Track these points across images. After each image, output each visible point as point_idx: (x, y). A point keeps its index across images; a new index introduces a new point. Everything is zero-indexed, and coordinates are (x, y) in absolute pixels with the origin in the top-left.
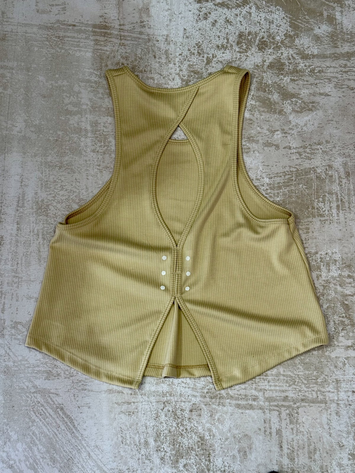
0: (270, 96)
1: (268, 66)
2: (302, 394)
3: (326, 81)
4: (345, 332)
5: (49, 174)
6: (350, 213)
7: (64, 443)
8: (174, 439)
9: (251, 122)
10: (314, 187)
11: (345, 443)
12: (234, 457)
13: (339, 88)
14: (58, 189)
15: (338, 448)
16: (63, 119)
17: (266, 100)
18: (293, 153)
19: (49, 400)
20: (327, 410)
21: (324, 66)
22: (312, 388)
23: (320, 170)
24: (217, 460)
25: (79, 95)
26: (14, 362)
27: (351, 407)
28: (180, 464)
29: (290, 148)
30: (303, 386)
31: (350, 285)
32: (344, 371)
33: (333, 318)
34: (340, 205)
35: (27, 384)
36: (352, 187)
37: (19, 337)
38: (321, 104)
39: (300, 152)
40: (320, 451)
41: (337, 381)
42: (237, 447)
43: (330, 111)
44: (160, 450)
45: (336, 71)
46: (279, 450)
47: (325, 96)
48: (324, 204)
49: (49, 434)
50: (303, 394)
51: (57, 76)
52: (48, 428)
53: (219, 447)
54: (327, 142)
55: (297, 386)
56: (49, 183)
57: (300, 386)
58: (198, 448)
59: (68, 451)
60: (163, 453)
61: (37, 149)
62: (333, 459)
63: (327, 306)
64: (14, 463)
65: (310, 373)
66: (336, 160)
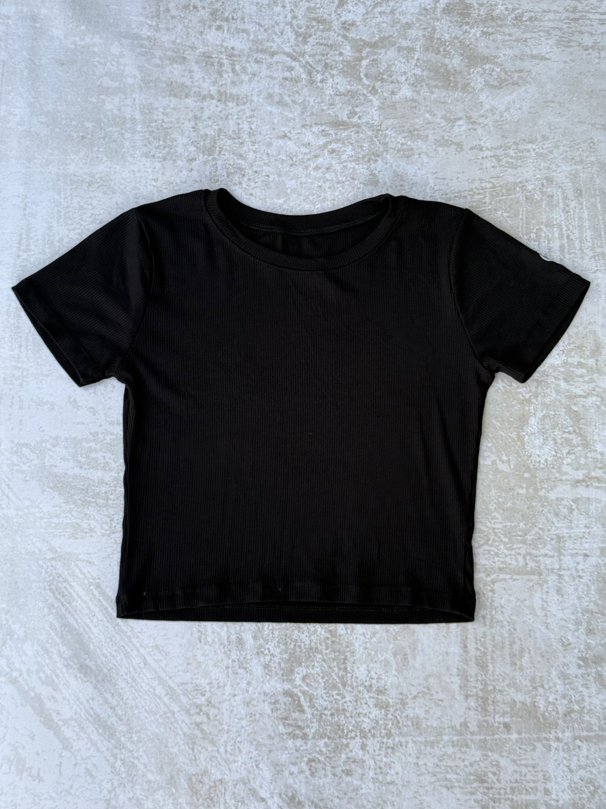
0: (447, 61)
1: (444, 10)
2: (499, 559)
3: (542, 34)
4: (573, 457)
5: (71, 194)
6: (582, 258)
7: (103, 641)
8: (286, 635)
9: (414, 105)
10: (522, 214)
11: (572, 640)
12: (387, 663)
13: (565, 46)
14: (86, 221)
15: (560, 647)
16: (95, 101)
17: (441, 67)
18: (486, 157)
19: (77, 571)
20: (542, 586)
21: (539, 10)
22: (517, 550)
23: (533, 186)
24: (358, 668)
25: (120, 60)
26: (17, 510)
27: (582, 580)
28: (296, 675)
29: (481, 149)
30: (502, 547)
31: (581, 380)
32: (571, 521)
33: (552, 435)
34: (566, 245)
35: (39, 545)
36: (585, 215)
37: (25, 468)
38: (534, 74)
39: (498, 156)
40: (529, 653)
41: (559, 538)
42: (391, 646)
43: (549, 86)
44: (262, 652)
45: (558, 18)
46: (461, 652)
47: (541, 59)
48: (539, 244)
49: (77, 627)
50: (502, 560)
51: (83, 28)
52: (76, 617)
53: (361, 648)
54: (545, 138)
55: (491, 546)
56: (71, 209)
57: (497, 546)
58: (327, 649)
59: (109, 655)
60: (268, 658)
61: (49, 151)
62: (552, 666)
63: (542, 414)
64: (20, 675)
65: (513, 525)
66: (559, 170)
